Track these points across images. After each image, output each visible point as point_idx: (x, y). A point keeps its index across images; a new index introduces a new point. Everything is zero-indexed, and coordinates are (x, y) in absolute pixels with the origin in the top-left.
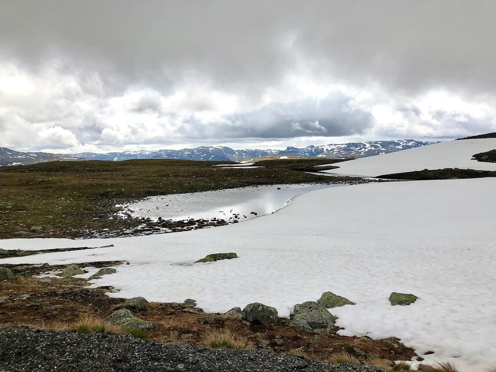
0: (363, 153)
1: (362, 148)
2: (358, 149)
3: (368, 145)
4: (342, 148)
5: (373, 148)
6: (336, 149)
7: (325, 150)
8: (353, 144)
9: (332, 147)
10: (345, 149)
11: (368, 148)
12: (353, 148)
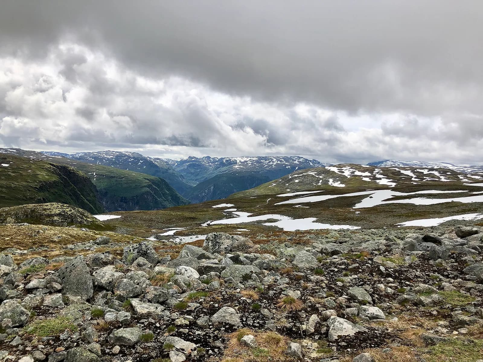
0: (274, 166)
1: (271, 161)
2: (268, 162)
3: (275, 160)
4: (254, 160)
5: (279, 162)
6: (249, 161)
7: (238, 161)
8: (263, 157)
9: (245, 159)
10: (257, 162)
11: (275, 162)
12: (264, 161)
